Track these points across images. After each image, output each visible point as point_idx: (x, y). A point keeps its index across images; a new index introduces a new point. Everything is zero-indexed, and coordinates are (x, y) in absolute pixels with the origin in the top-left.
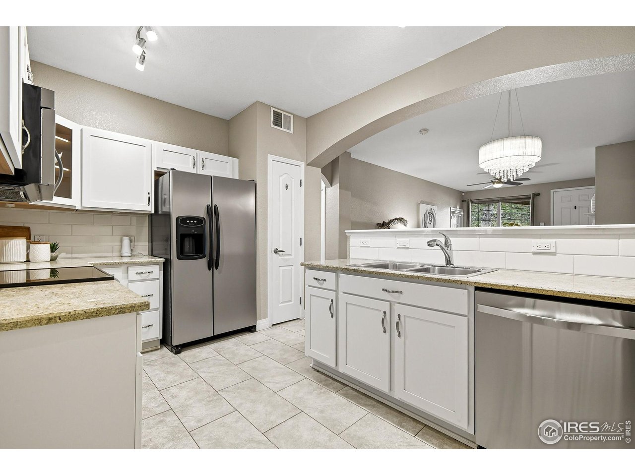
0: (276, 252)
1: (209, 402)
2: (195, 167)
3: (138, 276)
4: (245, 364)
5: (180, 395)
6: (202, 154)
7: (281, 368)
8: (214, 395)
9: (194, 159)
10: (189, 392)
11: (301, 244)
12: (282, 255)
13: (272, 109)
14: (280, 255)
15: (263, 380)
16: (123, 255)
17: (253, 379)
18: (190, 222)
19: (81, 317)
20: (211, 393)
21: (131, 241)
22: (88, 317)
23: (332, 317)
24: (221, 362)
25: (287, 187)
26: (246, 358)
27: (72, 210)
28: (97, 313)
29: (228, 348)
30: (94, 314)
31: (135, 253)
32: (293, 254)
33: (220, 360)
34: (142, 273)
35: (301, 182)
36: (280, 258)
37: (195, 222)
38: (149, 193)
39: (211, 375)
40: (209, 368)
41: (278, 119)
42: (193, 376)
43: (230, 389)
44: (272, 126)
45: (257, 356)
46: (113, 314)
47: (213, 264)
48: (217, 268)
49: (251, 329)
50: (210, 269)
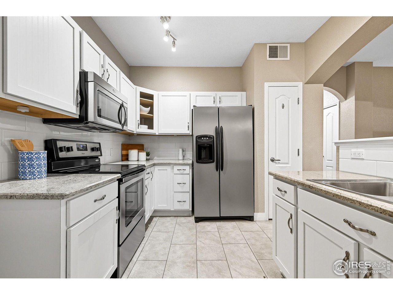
0: (273, 160)
1: (188, 266)
2: (215, 103)
3: (178, 171)
4: (229, 246)
5: (178, 252)
6: (220, 94)
7: (253, 261)
8: (194, 263)
9: (214, 98)
10: (183, 253)
11: (299, 155)
12: (279, 163)
13: (268, 45)
14: (276, 163)
15: (232, 266)
16: (179, 159)
17: (225, 262)
18: (204, 139)
19: (25, 197)
20: (193, 259)
21: (183, 151)
22: (28, 199)
23: (291, 232)
24: (216, 237)
25: (283, 107)
26: (233, 241)
27: (154, 135)
28: (33, 197)
29: (227, 229)
30: (32, 197)
31: (185, 158)
32: (290, 163)
33: (215, 236)
34: (181, 170)
35: (298, 100)
36: (277, 165)
37: (207, 138)
38: (188, 123)
39: (203, 245)
40: (205, 239)
41: (274, 52)
42: (193, 242)
43: (206, 262)
44: (268, 59)
45: (241, 242)
46: (42, 199)
47: (220, 167)
48: (222, 170)
49: (250, 219)
50: (217, 171)
